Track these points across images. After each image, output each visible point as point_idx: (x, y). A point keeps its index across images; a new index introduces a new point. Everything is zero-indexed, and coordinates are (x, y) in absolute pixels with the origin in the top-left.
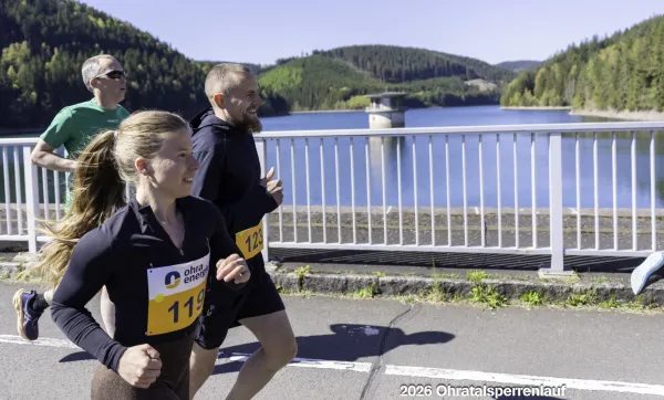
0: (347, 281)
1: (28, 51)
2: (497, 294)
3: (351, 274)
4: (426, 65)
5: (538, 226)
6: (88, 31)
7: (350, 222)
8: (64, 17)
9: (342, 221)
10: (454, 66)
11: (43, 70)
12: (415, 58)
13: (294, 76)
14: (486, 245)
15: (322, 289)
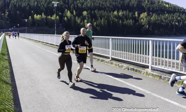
1: (147, 15)
6: (163, 8)
8: (157, 5)
11: (150, 20)
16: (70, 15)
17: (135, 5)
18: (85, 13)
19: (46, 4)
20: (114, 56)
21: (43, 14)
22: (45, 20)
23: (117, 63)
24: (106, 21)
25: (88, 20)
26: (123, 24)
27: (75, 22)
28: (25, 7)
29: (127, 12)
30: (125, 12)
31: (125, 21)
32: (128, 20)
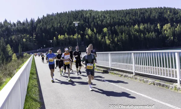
1: (170, 26)
11: (175, 30)
16: (90, 33)
17: (156, 17)
18: (105, 30)
19: (68, 25)
20: (137, 71)
21: (66, 34)
22: (68, 39)
23: (142, 78)
24: (127, 36)
25: (109, 36)
26: (145, 37)
27: (96, 39)
28: (50, 29)
29: (149, 25)
30: (146, 25)
31: (147, 34)
32: (150, 33)
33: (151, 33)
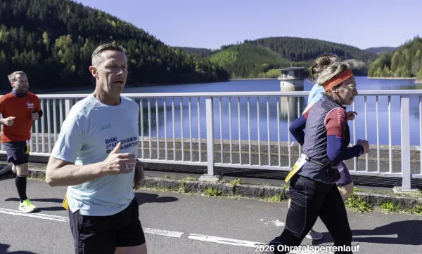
0: (264, 190)
1: (71, 41)
2: (365, 203)
3: (267, 186)
4: (318, 50)
5: (393, 158)
7: (267, 152)
8: (92, 20)
9: (261, 151)
10: (337, 50)
11: (79, 52)
12: (311, 45)
13: (232, 57)
14: (357, 170)
15: (248, 195)
17: (41, 16)
26: (9, 61)
29: (22, 31)
30: (14, 31)
31: (17, 54)
32: (25, 51)
33: (27, 53)
